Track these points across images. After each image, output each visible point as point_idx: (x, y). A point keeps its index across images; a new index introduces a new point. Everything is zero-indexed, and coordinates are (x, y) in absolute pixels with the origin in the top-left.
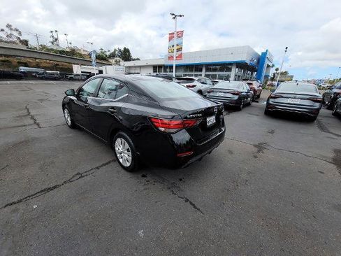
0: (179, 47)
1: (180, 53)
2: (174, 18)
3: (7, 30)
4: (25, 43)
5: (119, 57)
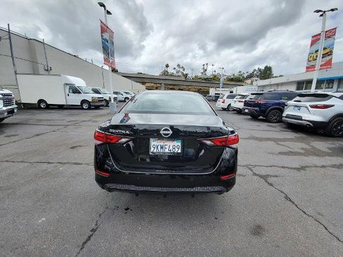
0: (327, 51)
1: (328, 58)
2: (321, 15)
3: (177, 68)
4: (186, 76)
5: (258, 77)
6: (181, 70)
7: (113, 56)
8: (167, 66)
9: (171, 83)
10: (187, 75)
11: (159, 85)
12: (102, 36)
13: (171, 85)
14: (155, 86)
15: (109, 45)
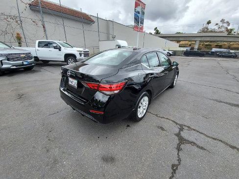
3: (221, 24)
6: (225, 25)
7: (142, 23)
8: (209, 23)
9: (208, 39)
10: (231, 30)
11: (194, 42)
12: (135, 10)
13: (208, 41)
14: (190, 43)
15: (140, 15)
